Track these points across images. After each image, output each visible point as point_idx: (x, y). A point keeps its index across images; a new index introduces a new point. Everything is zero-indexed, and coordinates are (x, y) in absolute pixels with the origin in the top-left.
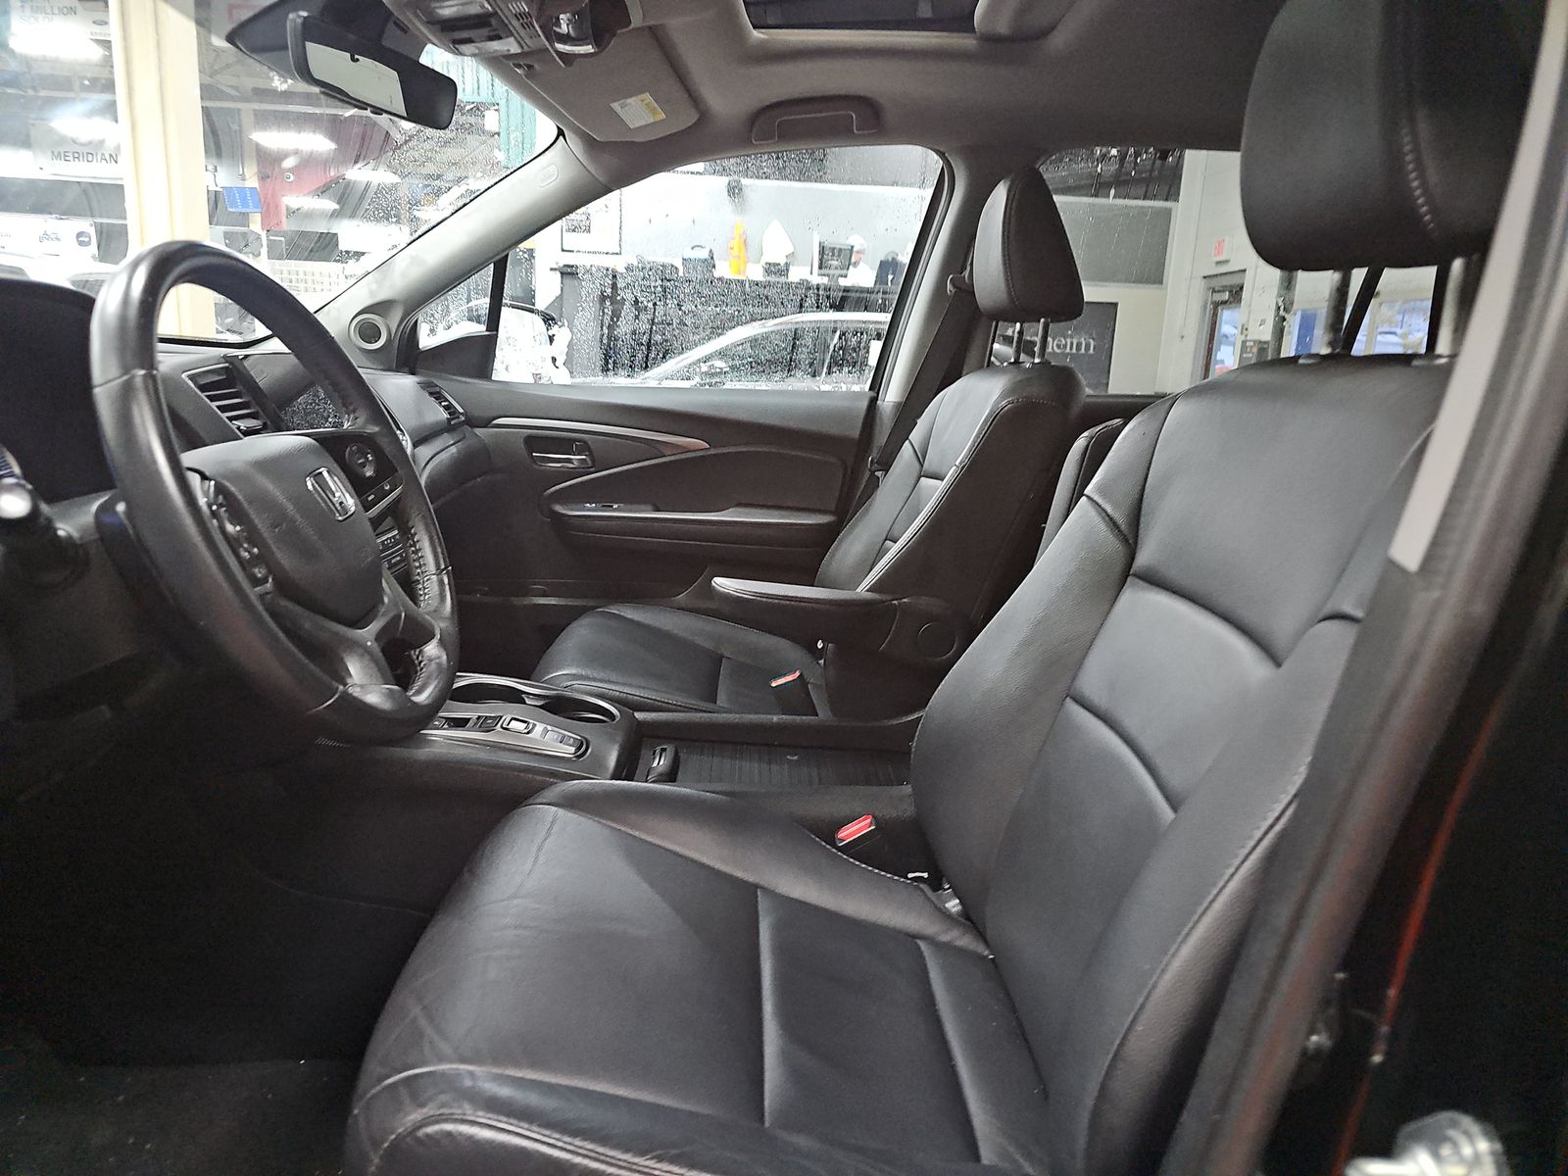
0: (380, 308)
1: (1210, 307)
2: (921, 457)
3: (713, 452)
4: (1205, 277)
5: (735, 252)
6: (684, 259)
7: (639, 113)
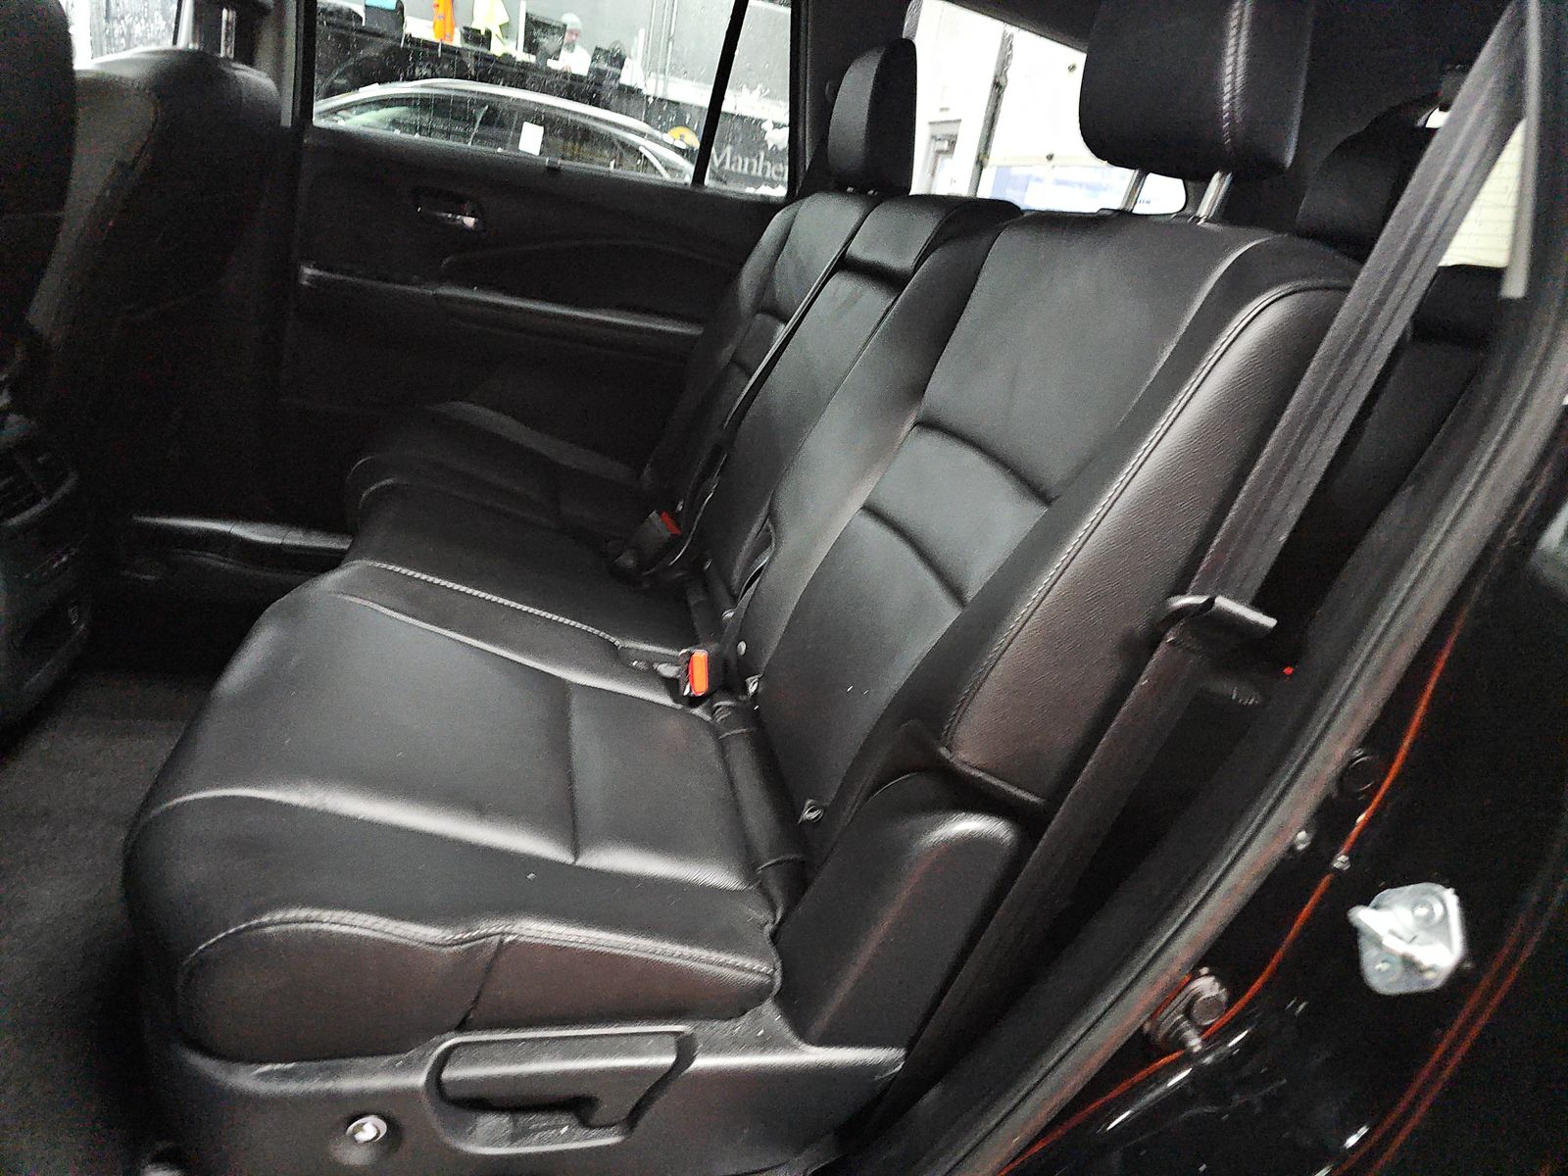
1: (932, 154)
4: (931, 123)
5: (441, 10)
6: (366, 6)
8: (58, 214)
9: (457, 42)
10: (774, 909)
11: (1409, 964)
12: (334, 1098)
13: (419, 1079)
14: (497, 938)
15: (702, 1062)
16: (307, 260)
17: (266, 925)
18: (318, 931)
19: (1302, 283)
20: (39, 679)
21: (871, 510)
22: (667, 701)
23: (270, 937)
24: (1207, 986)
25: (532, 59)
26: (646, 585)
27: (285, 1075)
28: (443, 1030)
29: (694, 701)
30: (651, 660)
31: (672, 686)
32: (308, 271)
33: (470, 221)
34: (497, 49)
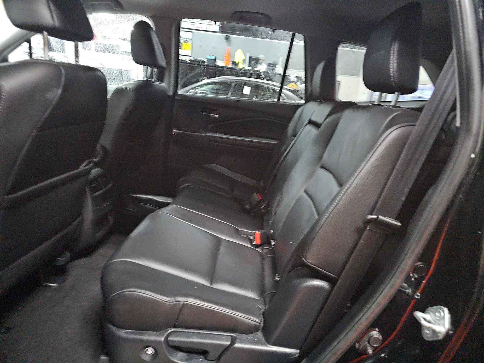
6: (207, 59)
8: (104, 122)
9: (230, 66)
10: (265, 305)
11: (434, 331)
12: (142, 341)
13: (162, 339)
14: (182, 302)
15: (237, 345)
16: (175, 127)
17: (125, 292)
18: (137, 294)
19: (404, 124)
20: (100, 234)
21: (306, 192)
22: (250, 246)
23: (126, 294)
24: (375, 334)
25: (250, 68)
26: (252, 214)
27: (130, 333)
28: (170, 327)
29: (257, 246)
30: (248, 234)
31: (251, 241)
32: (175, 131)
33: (216, 116)
34: (241, 66)
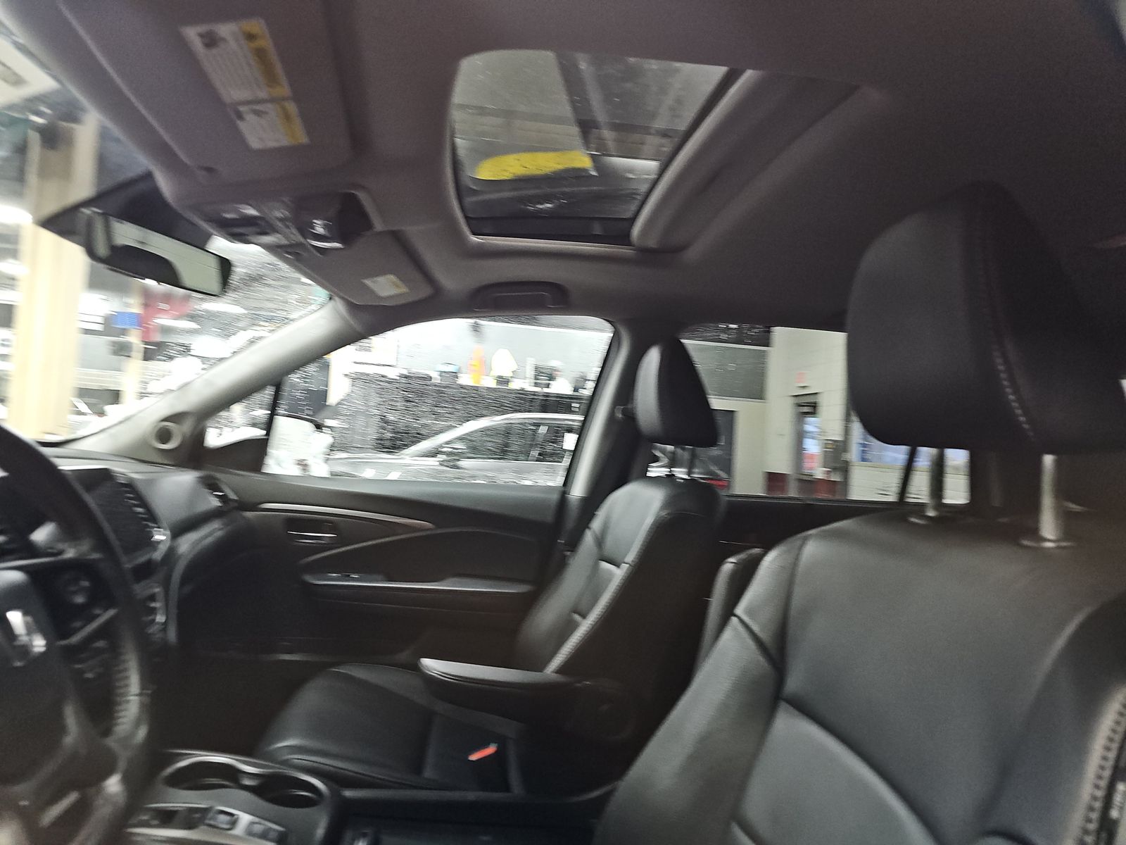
0: (176, 418)
1: (797, 417)
2: (600, 542)
3: (439, 531)
4: (793, 397)
6: (439, 372)
7: (386, 287)
